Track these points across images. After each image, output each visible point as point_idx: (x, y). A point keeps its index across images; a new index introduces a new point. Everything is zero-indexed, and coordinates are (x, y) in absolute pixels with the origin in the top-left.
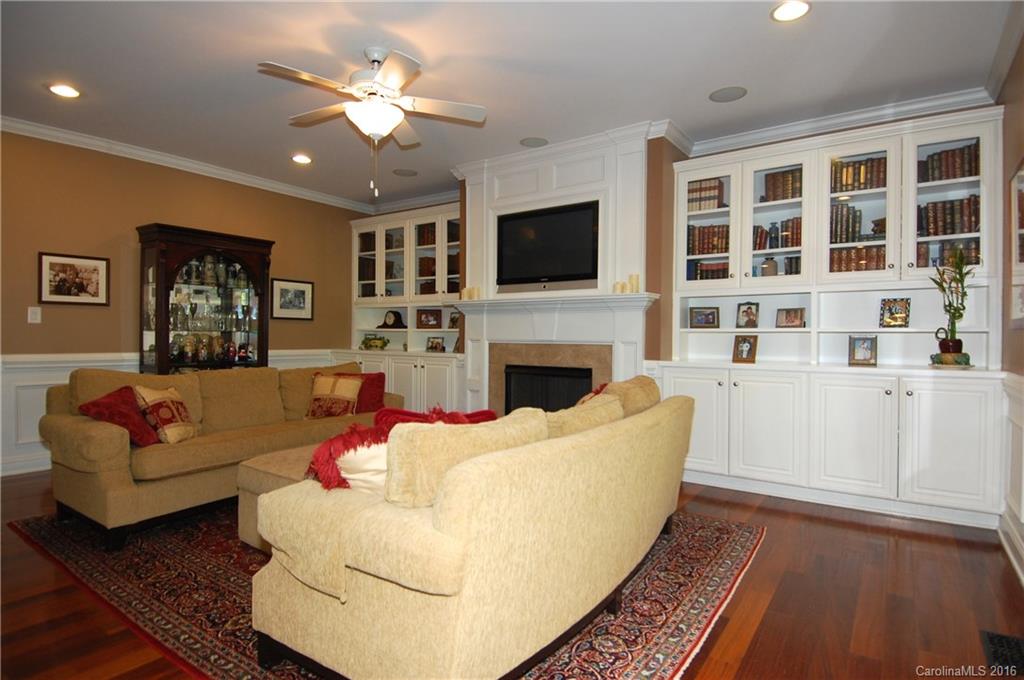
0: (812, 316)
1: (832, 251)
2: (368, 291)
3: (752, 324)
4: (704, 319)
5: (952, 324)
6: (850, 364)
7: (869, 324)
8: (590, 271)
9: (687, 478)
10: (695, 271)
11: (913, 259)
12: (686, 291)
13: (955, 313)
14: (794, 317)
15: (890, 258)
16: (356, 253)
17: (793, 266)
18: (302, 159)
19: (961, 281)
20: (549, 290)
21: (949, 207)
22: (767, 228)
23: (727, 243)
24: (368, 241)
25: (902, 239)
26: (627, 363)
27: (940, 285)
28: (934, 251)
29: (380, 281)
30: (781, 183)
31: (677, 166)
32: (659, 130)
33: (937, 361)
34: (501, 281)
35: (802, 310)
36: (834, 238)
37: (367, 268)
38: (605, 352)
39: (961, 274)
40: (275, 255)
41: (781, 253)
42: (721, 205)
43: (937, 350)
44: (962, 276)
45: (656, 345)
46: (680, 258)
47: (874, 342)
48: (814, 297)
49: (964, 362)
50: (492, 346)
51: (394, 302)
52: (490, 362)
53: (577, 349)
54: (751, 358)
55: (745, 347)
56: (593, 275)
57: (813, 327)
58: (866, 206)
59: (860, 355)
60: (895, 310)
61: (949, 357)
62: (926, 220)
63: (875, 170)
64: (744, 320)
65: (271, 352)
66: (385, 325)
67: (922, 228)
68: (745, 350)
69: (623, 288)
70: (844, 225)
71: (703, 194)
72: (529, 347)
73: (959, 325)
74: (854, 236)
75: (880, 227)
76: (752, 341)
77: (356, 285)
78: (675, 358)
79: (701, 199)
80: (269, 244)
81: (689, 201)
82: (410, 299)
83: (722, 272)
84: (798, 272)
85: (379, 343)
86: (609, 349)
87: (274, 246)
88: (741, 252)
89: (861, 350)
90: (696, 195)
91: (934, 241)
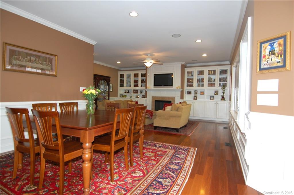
0: (205, 93)
1: (208, 84)
2: (122, 86)
3: (196, 94)
4: (189, 93)
5: (223, 95)
6: (210, 100)
7: (213, 94)
8: (171, 84)
9: (190, 118)
10: (188, 85)
11: (219, 85)
12: (187, 89)
13: (224, 93)
14: (203, 93)
15: (216, 85)
16: (119, 78)
17: (203, 85)
18: (119, 62)
19: (224, 89)
20: (164, 87)
21: (224, 78)
22: (199, 79)
23: (193, 81)
24: (122, 76)
25: (217, 82)
26: (178, 100)
27: (222, 89)
28: (222, 84)
29: (125, 84)
30: (201, 73)
31: (185, 68)
32: (183, 63)
33: (221, 99)
34: (154, 85)
35: (204, 92)
36: (208, 82)
37: (122, 81)
38: (174, 98)
39: (224, 87)
40: (111, 79)
41: (201, 83)
42: (192, 75)
43: (221, 98)
44: (225, 88)
45: (182, 97)
46: (186, 83)
47: (213, 97)
48: (205, 90)
49: (225, 100)
50: (152, 97)
51: (128, 88)
52: (152, 100)
53: (169, 97)
54: (196, 99)
55: (195, 97)
56: (172, 85)
57: (205, 95)
58: (213, 77)
59: (212, 99)
60: (216, 92)
61: (223, 99)
62: (221, 80)
63: (214, 72)
64: (195, 93)
65: (110, 98)
66: (125, 93)
67: (220, 81)
68: (195, 98)
69: (178, 88)
70: (210, 80)
71: (189, 73)
72: (160, 97)
73: (224, 94)
74: (211, 81)
75: (215, 80)
76: (196, 97)
77: (119, 84)
78: (185, 99)
79: (189, 74)
80: (110, 77)
81: (187, 74)
82: (132, 88)
83: (192, 86)
84: (203, 86)
85: (125, 96)
86: (174, 97)
87: (111, 78)
88: (195, 83)
89: (212, 98)
90: (188, 73)
91: (222, 83)
